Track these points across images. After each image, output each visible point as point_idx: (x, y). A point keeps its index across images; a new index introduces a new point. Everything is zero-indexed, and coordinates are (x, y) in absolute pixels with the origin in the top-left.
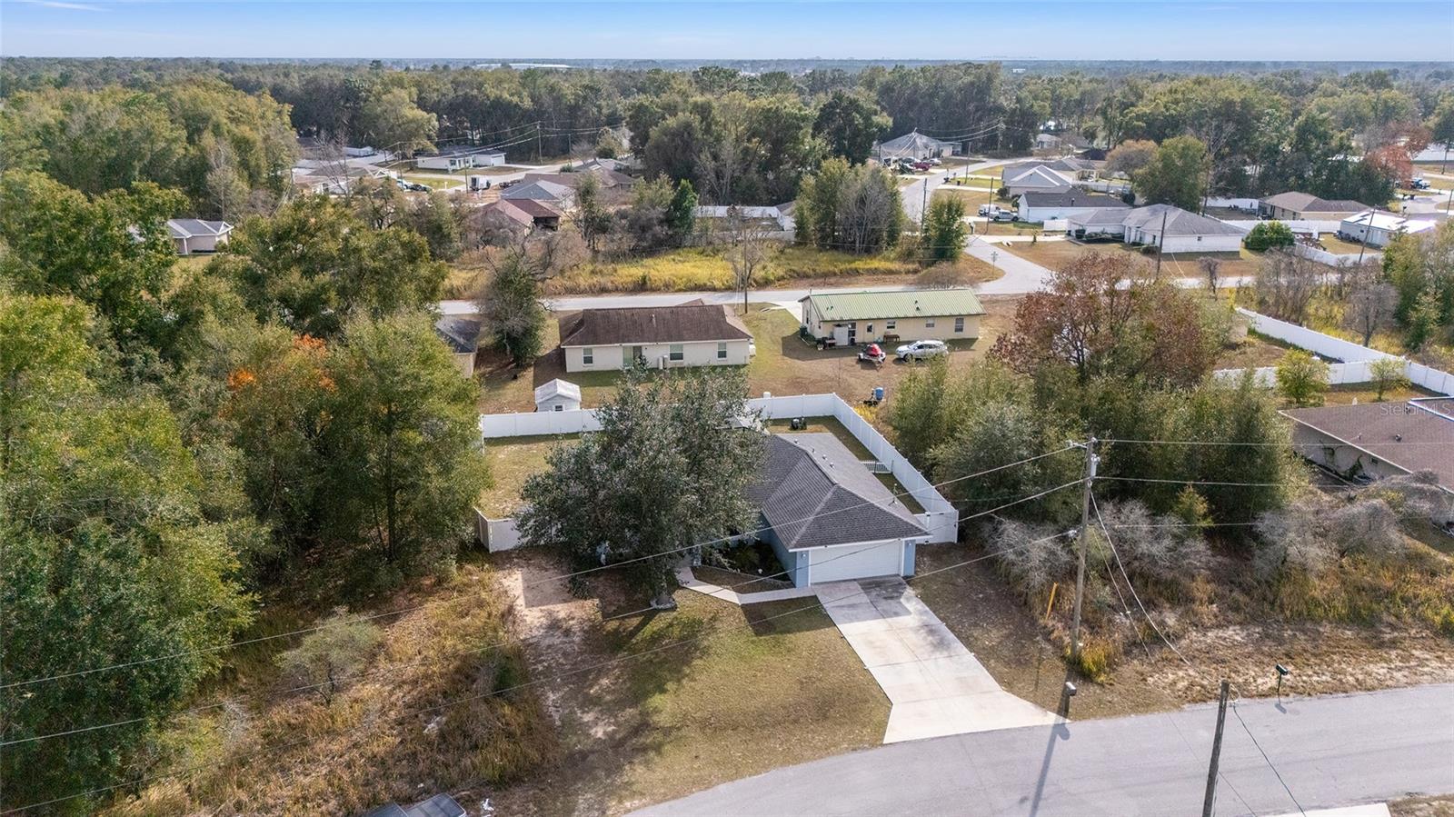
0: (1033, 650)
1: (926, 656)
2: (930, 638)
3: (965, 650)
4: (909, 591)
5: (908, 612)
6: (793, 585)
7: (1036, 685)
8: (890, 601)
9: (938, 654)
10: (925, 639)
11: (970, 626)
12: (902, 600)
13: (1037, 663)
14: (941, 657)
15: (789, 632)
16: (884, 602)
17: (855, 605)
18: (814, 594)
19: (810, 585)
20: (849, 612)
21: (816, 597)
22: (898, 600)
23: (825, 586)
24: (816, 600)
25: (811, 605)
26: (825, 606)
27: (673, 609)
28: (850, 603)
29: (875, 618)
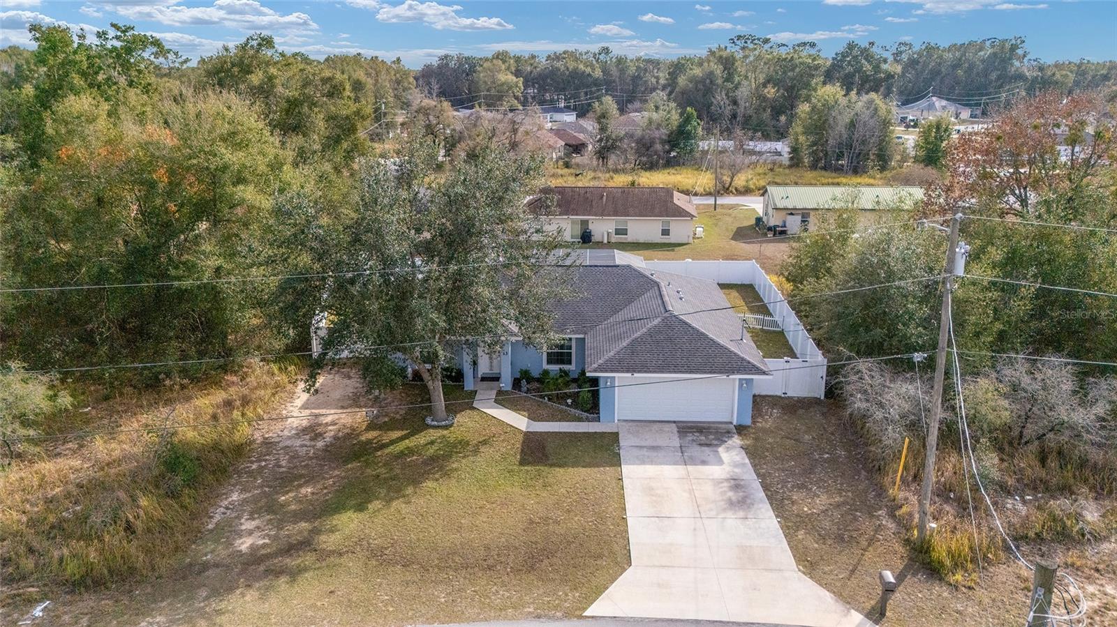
0: (866, 525)
1: (713, 513)
2: (731, 494)
3: (771, 513)
4: (736, 441)
5: (720, 462)
6: (599, 420)
7: (853, 571)
8: (706, 448)
9: (730, 514)
10: (723, 494)
11: (793, 487)
12: (721, 450)
13: (865, 543)
14: (732, 520)
15: (560, 466)
16: (698, 448)
17: (660, 447)
18: (616, 431)
19: (616, 421)
20: (646, 454)
21: (617, 434)
22: (715, 449)
23: (635, 424)
24: (615, 437)
25: (606, 441)
26: (621, 445)
27: (446, 427)
28: (655, 444)
29: (674, 464)
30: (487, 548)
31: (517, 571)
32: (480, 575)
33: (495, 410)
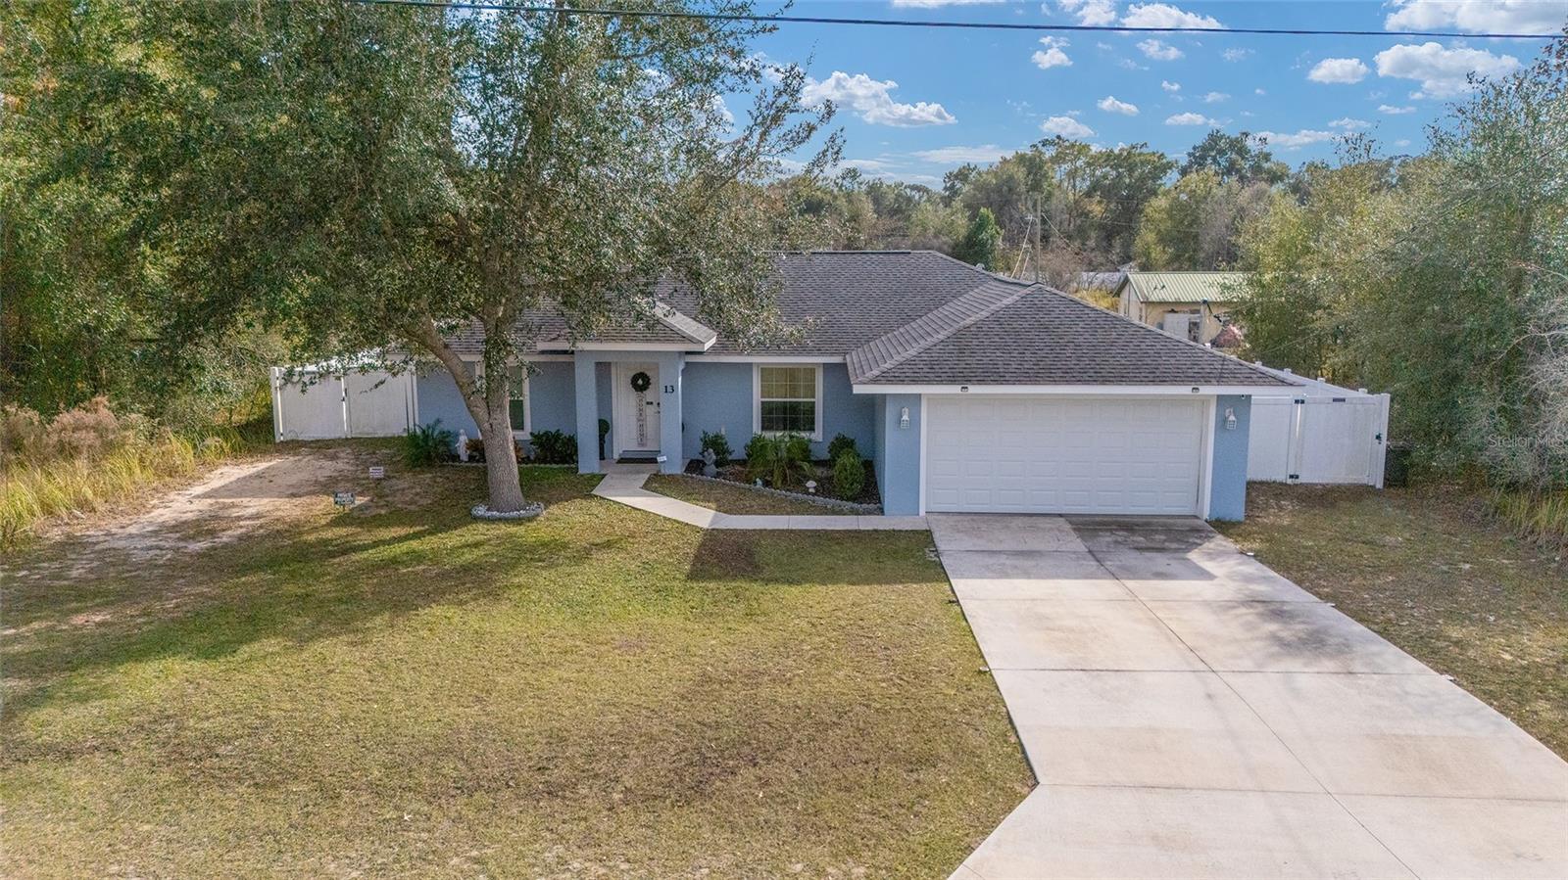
1: (1246, 664)
2: (1271, 629)
4: (1224, 543)
6: (881, 511)
9: (1296, 665)
10: (1249, 627)
11: (1430, 616)
12: (1194, 556)
14: (1312, 677)
15: (791, 583)
16: (1136, 554)
17: (1039, 552)
18: (924, 527)
19: (922, 512)
20: (1008, 562)
21: (928, 533)
22: (1181, 555)
23: (969, 517)
24: (925, 538)
25: (902, 544)
26: (940, 549)
27: (519, 521)
28: (1025, 548)
29: (1086, 577)
30: (558, 738)
31: (644, 799)
32: (515, 811)
33: (644, 499)
